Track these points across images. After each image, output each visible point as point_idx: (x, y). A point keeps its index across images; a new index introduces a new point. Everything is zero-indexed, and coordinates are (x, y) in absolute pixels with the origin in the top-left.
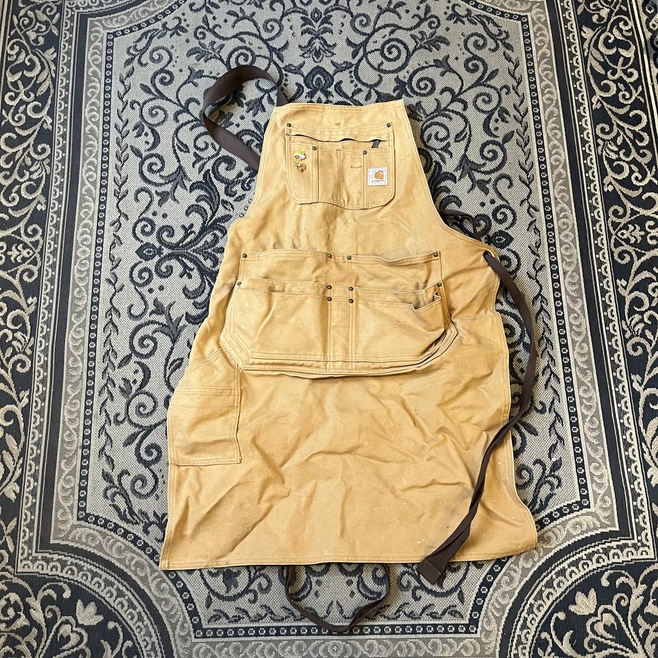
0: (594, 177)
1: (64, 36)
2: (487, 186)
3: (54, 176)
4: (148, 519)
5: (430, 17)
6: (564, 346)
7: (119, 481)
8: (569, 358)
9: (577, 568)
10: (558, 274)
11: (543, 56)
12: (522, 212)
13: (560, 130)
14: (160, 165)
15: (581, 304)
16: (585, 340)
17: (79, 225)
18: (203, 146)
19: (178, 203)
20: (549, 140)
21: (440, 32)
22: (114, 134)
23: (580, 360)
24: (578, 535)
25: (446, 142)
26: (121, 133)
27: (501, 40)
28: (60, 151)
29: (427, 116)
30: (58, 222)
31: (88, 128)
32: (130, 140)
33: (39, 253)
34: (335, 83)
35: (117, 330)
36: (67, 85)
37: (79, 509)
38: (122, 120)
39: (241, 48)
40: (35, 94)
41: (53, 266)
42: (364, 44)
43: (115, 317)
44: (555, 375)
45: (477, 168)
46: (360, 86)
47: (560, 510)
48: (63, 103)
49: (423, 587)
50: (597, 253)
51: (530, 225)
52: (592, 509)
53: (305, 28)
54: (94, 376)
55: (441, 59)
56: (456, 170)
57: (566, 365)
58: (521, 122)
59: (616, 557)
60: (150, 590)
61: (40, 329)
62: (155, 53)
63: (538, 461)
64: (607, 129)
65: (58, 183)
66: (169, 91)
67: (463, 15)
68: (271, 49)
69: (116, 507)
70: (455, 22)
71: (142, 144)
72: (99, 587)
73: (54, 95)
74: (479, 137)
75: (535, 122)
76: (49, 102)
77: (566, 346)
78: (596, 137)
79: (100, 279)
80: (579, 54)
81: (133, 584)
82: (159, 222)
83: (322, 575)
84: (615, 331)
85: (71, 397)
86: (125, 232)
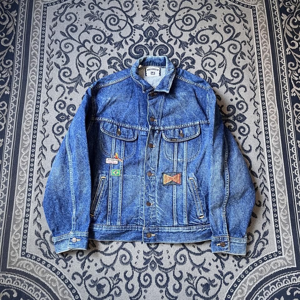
0: (286, 88)
1: (21, 4)
2: (234, 91)
3: (14, 76)
4: (58, 257)
5: (207, 4)
6: (271, 173)
7: (44, 236)
8: (273, 179)
9: (275, 286)
10: (269, 136)
11: (263, 27)
12: (251, 104)
13: (270, 64)
14: (69, 73)
15: (280, 152)
16: (281, 170)
17: (26, 102)
18: (91, 64)
19: (78, 93)
20: (265, 69)
21: (212, 12)
22: (46, 56)
23: (279, 180)
24: (276, 269)
25: (214, 68)
26: (49, 55)
27: (242, 18)
28: (18, 64)
29: (205, 54)
30: (16, 101)
31: (32, 52)
32: (54, 59)
33: (5, 116)
34: (159, 35)
35: (45, 158)
36: (22, 30)
37: (22, 251)
38: (50, 49)
39: (113, 15)
40: (6, 34)
41: (12, 123)
42: (174, 16)
43: (44, 150)
44: (266, 187)
45: (229, 81)
46: (171, 37)
47: (267, 256)
48: (20, 39)
49: (198, 295)
50: (288, 127)
51: (255, 111)
52: (283, 256)
53: (144, 6)
54: (32, 181)
55: (212, 26)
56: (219, 82)
57: (272, 183)
58: (251, 60)
59: (294, 281)
60: (58, 294)
61: (5, 156)
62: (68, 15)
63: (257, 231)
64: (293, 65)
65: (16, 80)
66: (75, 36)
67: (223, 4)
68: (127, 16)
69: (42, 250)
70: (220, 8)
71: (60, 62)
72: (32, 292)
73: (15, 35)
74: (230, 66)
75: (258, 60)
76: (13, 38)
77: (272, 173)
78: (288, 69)
79: (37, 131)
80: (280, 27)
81: (50, 291)
82: (68, 102)
83: (147, 287)
84: (296, 166)
85: (20, 192)
86: (51, 107)
